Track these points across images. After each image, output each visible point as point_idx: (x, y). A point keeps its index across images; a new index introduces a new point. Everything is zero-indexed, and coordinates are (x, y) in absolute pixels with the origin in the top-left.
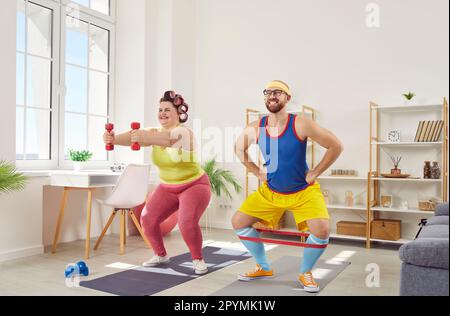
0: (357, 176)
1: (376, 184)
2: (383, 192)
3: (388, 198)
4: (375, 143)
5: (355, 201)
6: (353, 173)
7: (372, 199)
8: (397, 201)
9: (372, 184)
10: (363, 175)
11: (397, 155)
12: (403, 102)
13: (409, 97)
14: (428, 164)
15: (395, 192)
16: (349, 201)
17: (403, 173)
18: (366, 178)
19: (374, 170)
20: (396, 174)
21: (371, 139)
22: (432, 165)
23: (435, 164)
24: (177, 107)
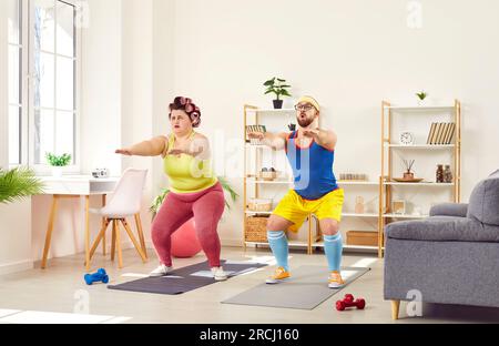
0: (368, 180)
1: (388, 188)
2: (395, 198)
3: (401, 205)
4: (386, 145)
5: (366, 209)
6: (364, 178)
7: (384, 205)
8: (410, 207)
9: (384, 189)
10: (374, 180)
11: (409, 158)
12: (416, 102)
13: (422, 97)
14: (440, 167)
15: (408, 197)
16: (360, 208)
17: (415, 177)
18: (378, 183)
19: (386, 174)
20: (409, 178)
21: (383, 140)
22: (444, 168)
23: (448, 167)
24: (189, 114)
